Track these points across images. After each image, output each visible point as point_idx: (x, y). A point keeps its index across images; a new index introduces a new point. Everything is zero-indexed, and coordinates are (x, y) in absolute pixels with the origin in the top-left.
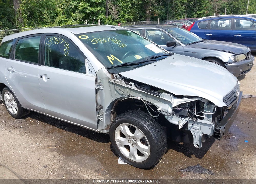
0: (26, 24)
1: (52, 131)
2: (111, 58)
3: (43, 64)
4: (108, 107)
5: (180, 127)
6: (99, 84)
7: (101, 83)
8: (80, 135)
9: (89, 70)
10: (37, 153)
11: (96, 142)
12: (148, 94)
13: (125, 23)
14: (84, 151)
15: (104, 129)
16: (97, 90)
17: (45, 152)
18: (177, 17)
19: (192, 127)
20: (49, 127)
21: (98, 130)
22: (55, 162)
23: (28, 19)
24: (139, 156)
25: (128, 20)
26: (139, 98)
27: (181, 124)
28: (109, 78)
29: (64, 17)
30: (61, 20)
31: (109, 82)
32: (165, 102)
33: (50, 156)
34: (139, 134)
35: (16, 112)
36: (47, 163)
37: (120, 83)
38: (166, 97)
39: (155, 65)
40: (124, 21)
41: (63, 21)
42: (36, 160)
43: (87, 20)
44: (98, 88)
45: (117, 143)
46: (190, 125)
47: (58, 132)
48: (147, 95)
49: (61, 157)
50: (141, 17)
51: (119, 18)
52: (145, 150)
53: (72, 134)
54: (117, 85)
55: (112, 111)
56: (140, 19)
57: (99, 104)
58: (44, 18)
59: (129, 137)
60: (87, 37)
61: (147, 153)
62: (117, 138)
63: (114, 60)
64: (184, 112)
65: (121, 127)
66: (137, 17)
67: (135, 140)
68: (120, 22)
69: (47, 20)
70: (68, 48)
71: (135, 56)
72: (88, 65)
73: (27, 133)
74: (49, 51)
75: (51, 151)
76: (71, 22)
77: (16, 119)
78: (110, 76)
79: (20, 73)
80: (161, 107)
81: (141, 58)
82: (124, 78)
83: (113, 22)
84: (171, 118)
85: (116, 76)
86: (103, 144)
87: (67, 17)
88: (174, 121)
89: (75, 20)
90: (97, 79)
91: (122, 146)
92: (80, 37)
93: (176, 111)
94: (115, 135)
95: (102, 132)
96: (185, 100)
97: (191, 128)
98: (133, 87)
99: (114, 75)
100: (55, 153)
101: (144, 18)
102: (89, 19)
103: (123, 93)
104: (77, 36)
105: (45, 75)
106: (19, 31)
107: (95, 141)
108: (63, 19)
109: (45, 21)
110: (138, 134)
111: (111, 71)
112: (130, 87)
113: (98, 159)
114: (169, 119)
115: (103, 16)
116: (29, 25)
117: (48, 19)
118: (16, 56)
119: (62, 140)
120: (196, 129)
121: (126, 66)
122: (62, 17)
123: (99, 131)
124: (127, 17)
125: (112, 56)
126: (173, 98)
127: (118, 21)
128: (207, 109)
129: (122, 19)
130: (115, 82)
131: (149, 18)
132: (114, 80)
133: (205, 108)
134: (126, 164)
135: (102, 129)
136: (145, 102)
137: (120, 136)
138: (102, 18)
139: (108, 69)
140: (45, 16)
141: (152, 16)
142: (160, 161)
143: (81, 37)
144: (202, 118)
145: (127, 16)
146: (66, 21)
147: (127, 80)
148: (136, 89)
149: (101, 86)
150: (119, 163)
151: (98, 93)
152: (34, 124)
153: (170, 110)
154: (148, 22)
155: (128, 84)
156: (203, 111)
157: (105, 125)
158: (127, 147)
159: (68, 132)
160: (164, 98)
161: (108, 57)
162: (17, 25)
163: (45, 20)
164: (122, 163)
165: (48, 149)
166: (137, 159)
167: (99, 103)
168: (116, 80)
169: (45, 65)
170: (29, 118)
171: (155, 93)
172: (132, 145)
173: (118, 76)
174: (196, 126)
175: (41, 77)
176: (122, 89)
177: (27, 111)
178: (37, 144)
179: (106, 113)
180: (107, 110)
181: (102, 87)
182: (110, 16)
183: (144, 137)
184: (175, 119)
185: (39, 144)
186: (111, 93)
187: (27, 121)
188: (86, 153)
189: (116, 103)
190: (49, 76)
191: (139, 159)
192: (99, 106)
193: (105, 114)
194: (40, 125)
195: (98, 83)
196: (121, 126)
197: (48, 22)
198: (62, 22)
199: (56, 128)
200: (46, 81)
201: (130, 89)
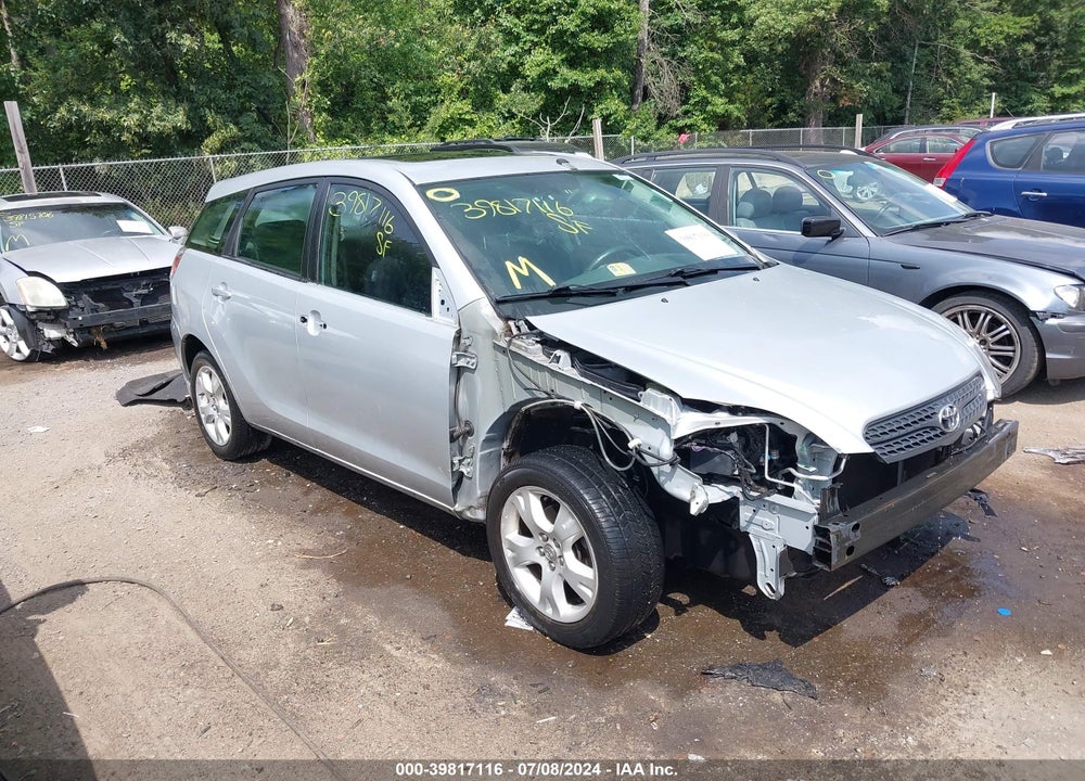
0: (322, 133)
1: (325, 509)
2: (519, 269)
3: (313, 279)
4: (489, 431)
5: (694, 510)
6: (465, 351)
7: (470, 350)
8: (410, 527)
9: (443, 302)
10: (262, 566)
11: (457, 554)
12: (605, 392)
13: (710, 134)
14: (408, 576)
15: (475, 504)
16: (458, 372)
17: (286, 566)
18: (952, 108)
19: (752, 518)
20: (319, 494)
21: (458, 508)
22: (310, 599)
23: (331, 112)
24: (570, 606)
25: (724, 123)
26: (578, 405)
27: (697, 500)
28: (494, 333)
29: (464, 106)
30: (452, 118)
31: (496, 347)
32: (657, 421)
33: (301, 580)
34: (568, 525)
35: (226, 436)
36: (284, 597)
37: (526, 350)
38: (655, 406)
39: (664, 300)
40: (705, 126)
41: (461, 120)
42: (256, 586)
43: (552, 121)
44: (462, 363)
45: (508, 554)
46: (745, 513)
47: (347, 513)
48: (602, 396)
49: (333, 588)
50: (783, 108)
51: (686, 113)
52: (583, 581)
53: (386, 521)
54: (516, 356)
55: (505, 445)
56: (777, 117)
57: (464, 419)
58: (391, 111)
59: (541, 534)
60: (456, 195)
61: (589, 593)
62: (507, 537)
63: (527, 274)
64: (724, 462)
65: (520, 498)
66: (765, 109)
67: (558, 546)
68: (690, 127)
69: (401, 118)
70: (388, 229)
71: (609, 267)
72: (440, 288)
73: (247, 506)
74: (340, 235)
75: (307, 565)
76: (489, 127)
77: (225, 460)
78: (498, 325)
79: (270, 312)
80: (640, 436)
81: (633, 272)
82: (541, 334)
83: (658, 127)
84: (670, 476)
85: (518, 328)
86: (477, 561)
87: (476, 108)
88: (678, 487)
89: (506, 119)
90: (459, 332)
91: (523, 566)
92: (430, 194)
93: (687, 453)
94: (502, 525)
95: (468, 514)
96: (716, 420)
97: (750, 522)
98: (565, 364)
99: (511, 323)
100: (315, 574)
101: (794, 111)
102: (559, 115)
103: (533, 386)
104: (422, 189)
105: (315, 313)
106: (295, 159)
107: (452, 552)
108: (460, 114)
109: (393, 122)
110: (564, 522)
111: (507, 309)
112: (553, 366)
113: (447, 606)
114: (662, 479)
115: (614, 105)
116: (333, 134)
117: (404, 115)
118: (242, 245)
119: (349, 537)
120: (765, 526)
121: (561, 298)
122: (459, 105)
123: (461, 513)
124: (720, 110)
125: (522, 260)
126: (679, 410)
127: (681, 123)
128: (808, 461)
129: (697, 118)
130: (513, 348)
131: (817, 116)
132: (508, 339)
133: (803, 457)
134: (531, 628)
135: (470, 506)
136: (597, 418)
137: (517, 531)
138: (611, 115)
139: (498, 303)
140: (394, 103)
141: (830, 107)
142: (649, 636)
143: (435, 194)
144: (789, 492)
145: (719, 105)
146: (471, 123)
147: (550, 343)
148: (574, 373)
149: (471, 358)
150: (507, 624)
151: (462, 380)
152: (275, 482)
153: (667, 451)
154: (814, 131)
155: (548, 355)
156: (796, 468)
157: (479, 492)
158: (536, 569)
159: (378, 516)
160: (651, 408)
161: (509, 264)
162: (289, 135)
163: (391, 118)
164: (518, 626)
165: (299, 558)
166: (562, 613)
167: (464, 415)
168: (514, 341)
169: (320, 282)
170: (265, 461)
171: (627, 390)
172: (550, 562)
173: (525, 329)
174: (764, 517)
175: (304, 320)
176: (530, 371)
177: (260, 435)
178: (270, 541)
179: (482, 449)
180: (488, 441)
181: (474, 361)
182: (650, 106)
183: (583, 538)
184: (681, 480)
185: (276, 541)
186: (502, 386)
187: (257, 469)
188: (413, 583)
189: (517, 418)
190: (324, 319)
191: (568, 613)
192: (463, 426)
193: (479, 454)
194: (293, 487)
195: (462, 347)
196: (520, 494)
197: (402, 127)
198: (456, 128)
199: (343, 500)
200: (317, 334)
201: (554, 373)
